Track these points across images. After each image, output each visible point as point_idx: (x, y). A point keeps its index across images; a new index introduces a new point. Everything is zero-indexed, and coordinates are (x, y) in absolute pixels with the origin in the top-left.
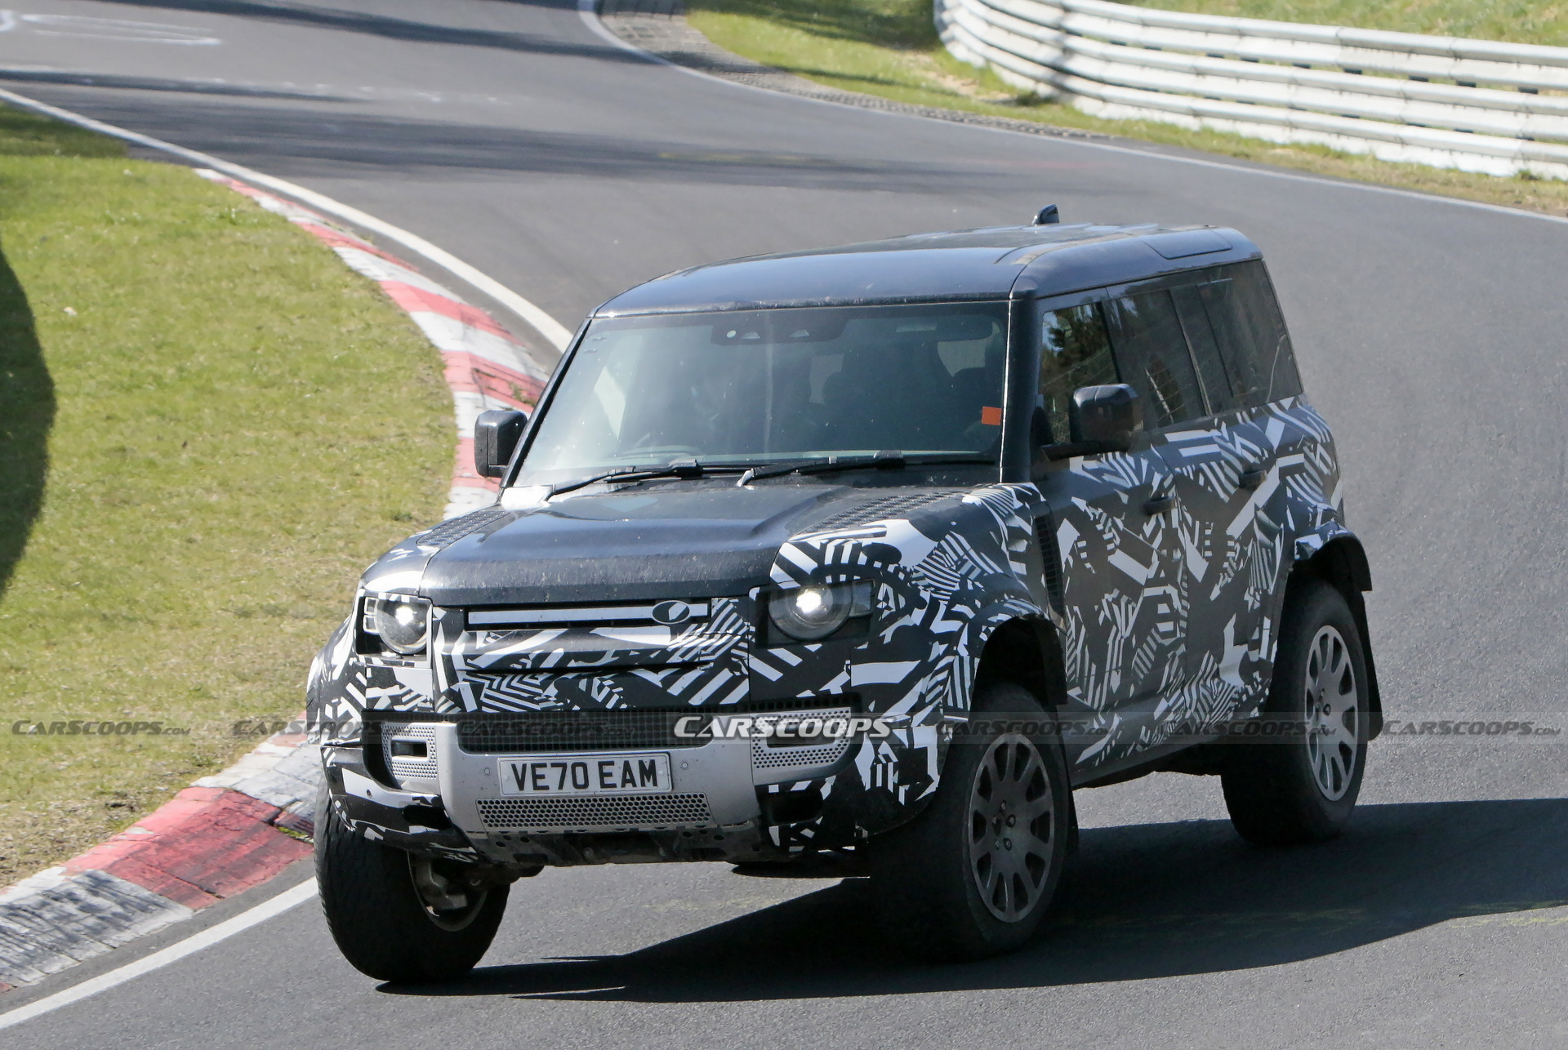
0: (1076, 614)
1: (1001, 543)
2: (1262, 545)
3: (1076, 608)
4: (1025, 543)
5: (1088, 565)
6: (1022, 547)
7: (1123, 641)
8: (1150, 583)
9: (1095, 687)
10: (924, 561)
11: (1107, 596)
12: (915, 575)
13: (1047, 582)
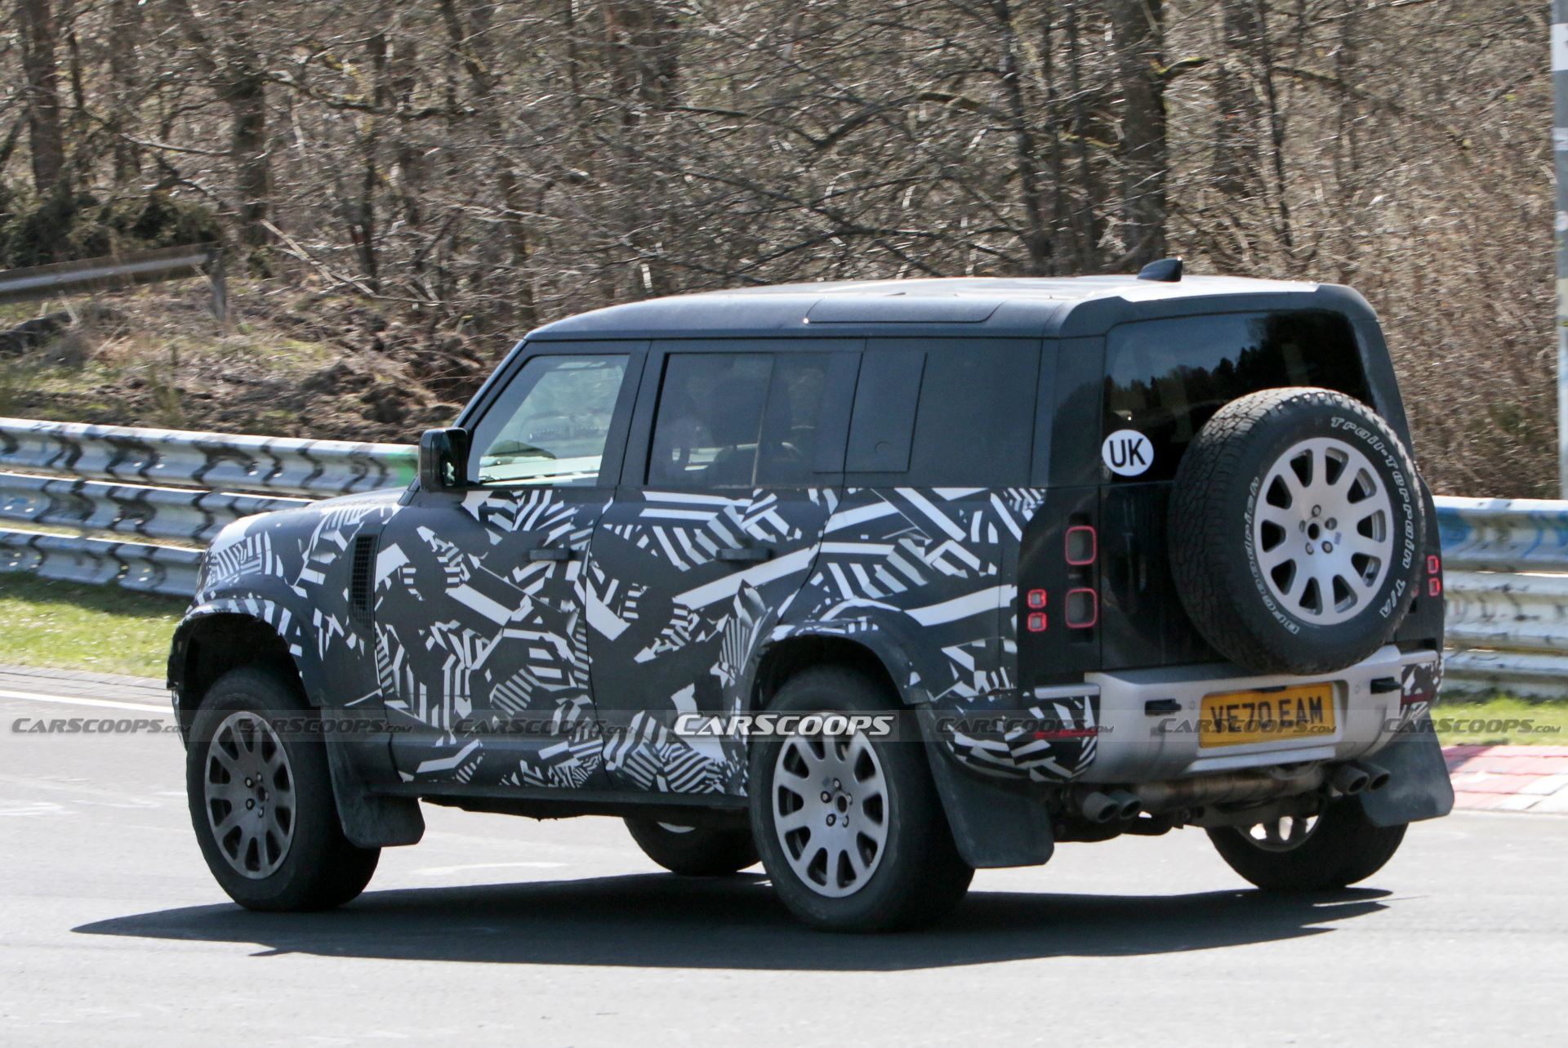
0: (390, 633)
1: (304, 551)
2: (743, 623)
3: (389, 627)
4: (333, 556)
5: (413, 591)
6: (327, 559)
7: (468, 673)
8: (511, 624)
9: (430, 707)
10: (225, 551)
11: (438, 624)
12: (213, 561)
13: (352, 596)
